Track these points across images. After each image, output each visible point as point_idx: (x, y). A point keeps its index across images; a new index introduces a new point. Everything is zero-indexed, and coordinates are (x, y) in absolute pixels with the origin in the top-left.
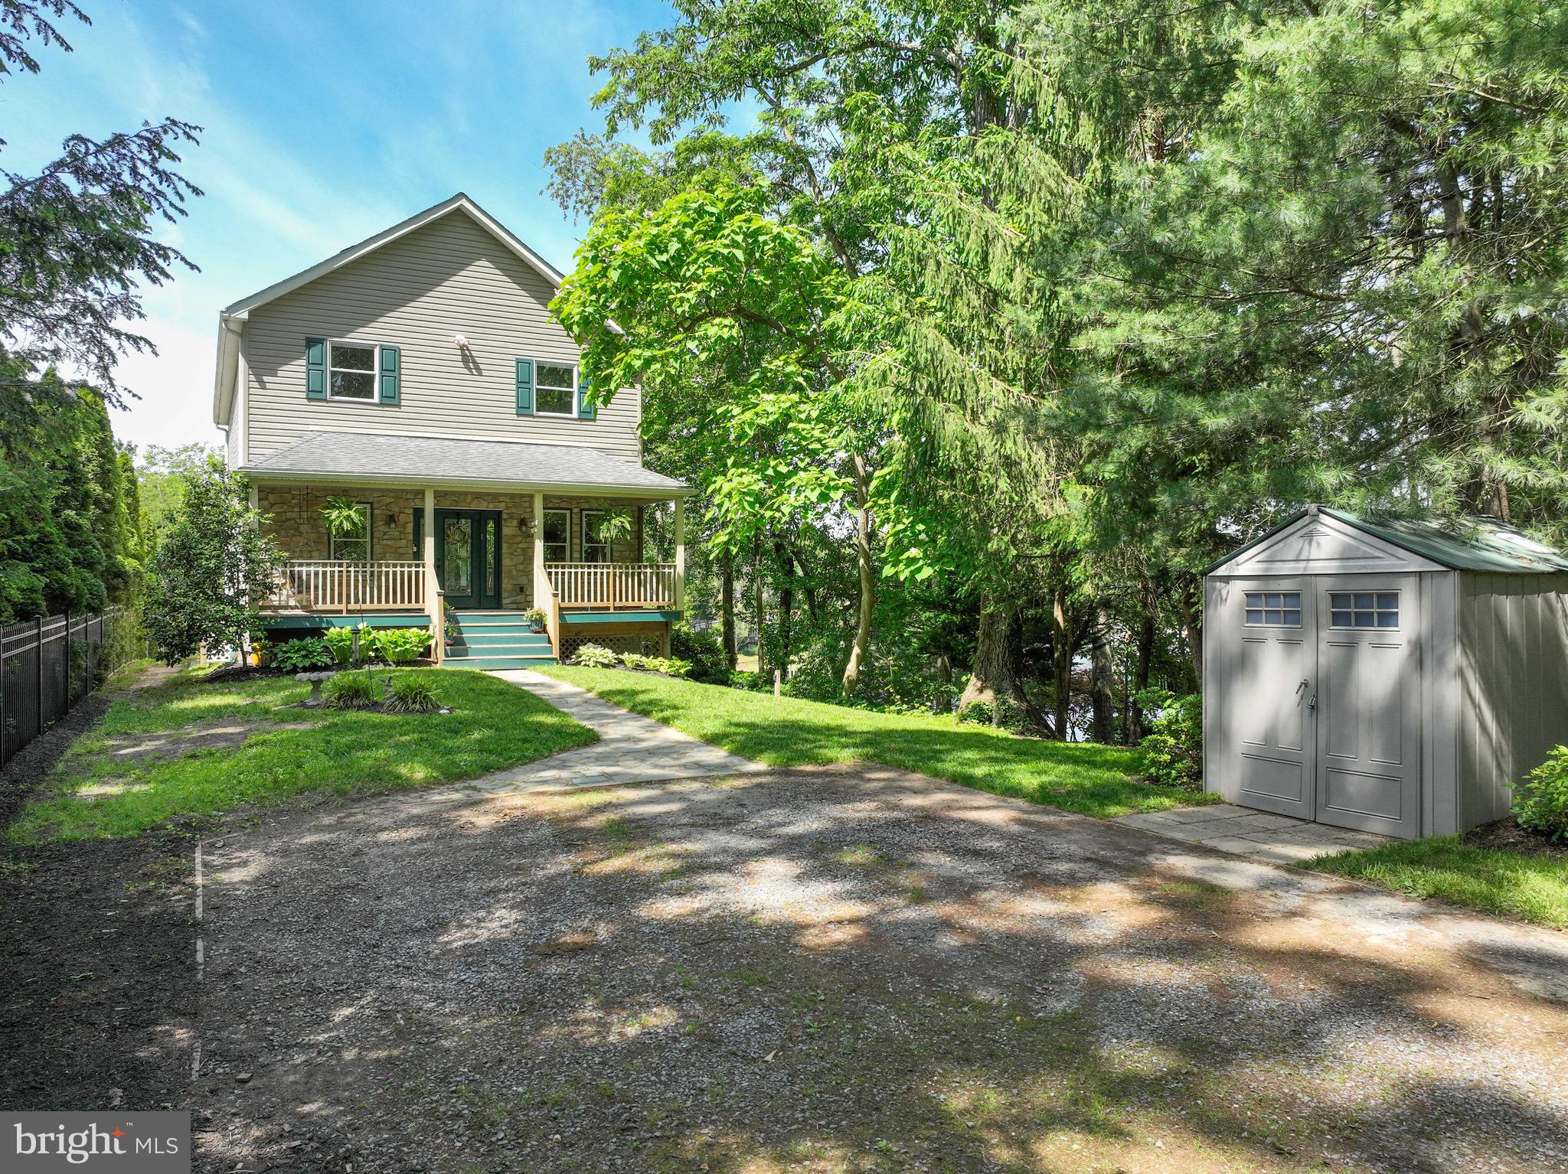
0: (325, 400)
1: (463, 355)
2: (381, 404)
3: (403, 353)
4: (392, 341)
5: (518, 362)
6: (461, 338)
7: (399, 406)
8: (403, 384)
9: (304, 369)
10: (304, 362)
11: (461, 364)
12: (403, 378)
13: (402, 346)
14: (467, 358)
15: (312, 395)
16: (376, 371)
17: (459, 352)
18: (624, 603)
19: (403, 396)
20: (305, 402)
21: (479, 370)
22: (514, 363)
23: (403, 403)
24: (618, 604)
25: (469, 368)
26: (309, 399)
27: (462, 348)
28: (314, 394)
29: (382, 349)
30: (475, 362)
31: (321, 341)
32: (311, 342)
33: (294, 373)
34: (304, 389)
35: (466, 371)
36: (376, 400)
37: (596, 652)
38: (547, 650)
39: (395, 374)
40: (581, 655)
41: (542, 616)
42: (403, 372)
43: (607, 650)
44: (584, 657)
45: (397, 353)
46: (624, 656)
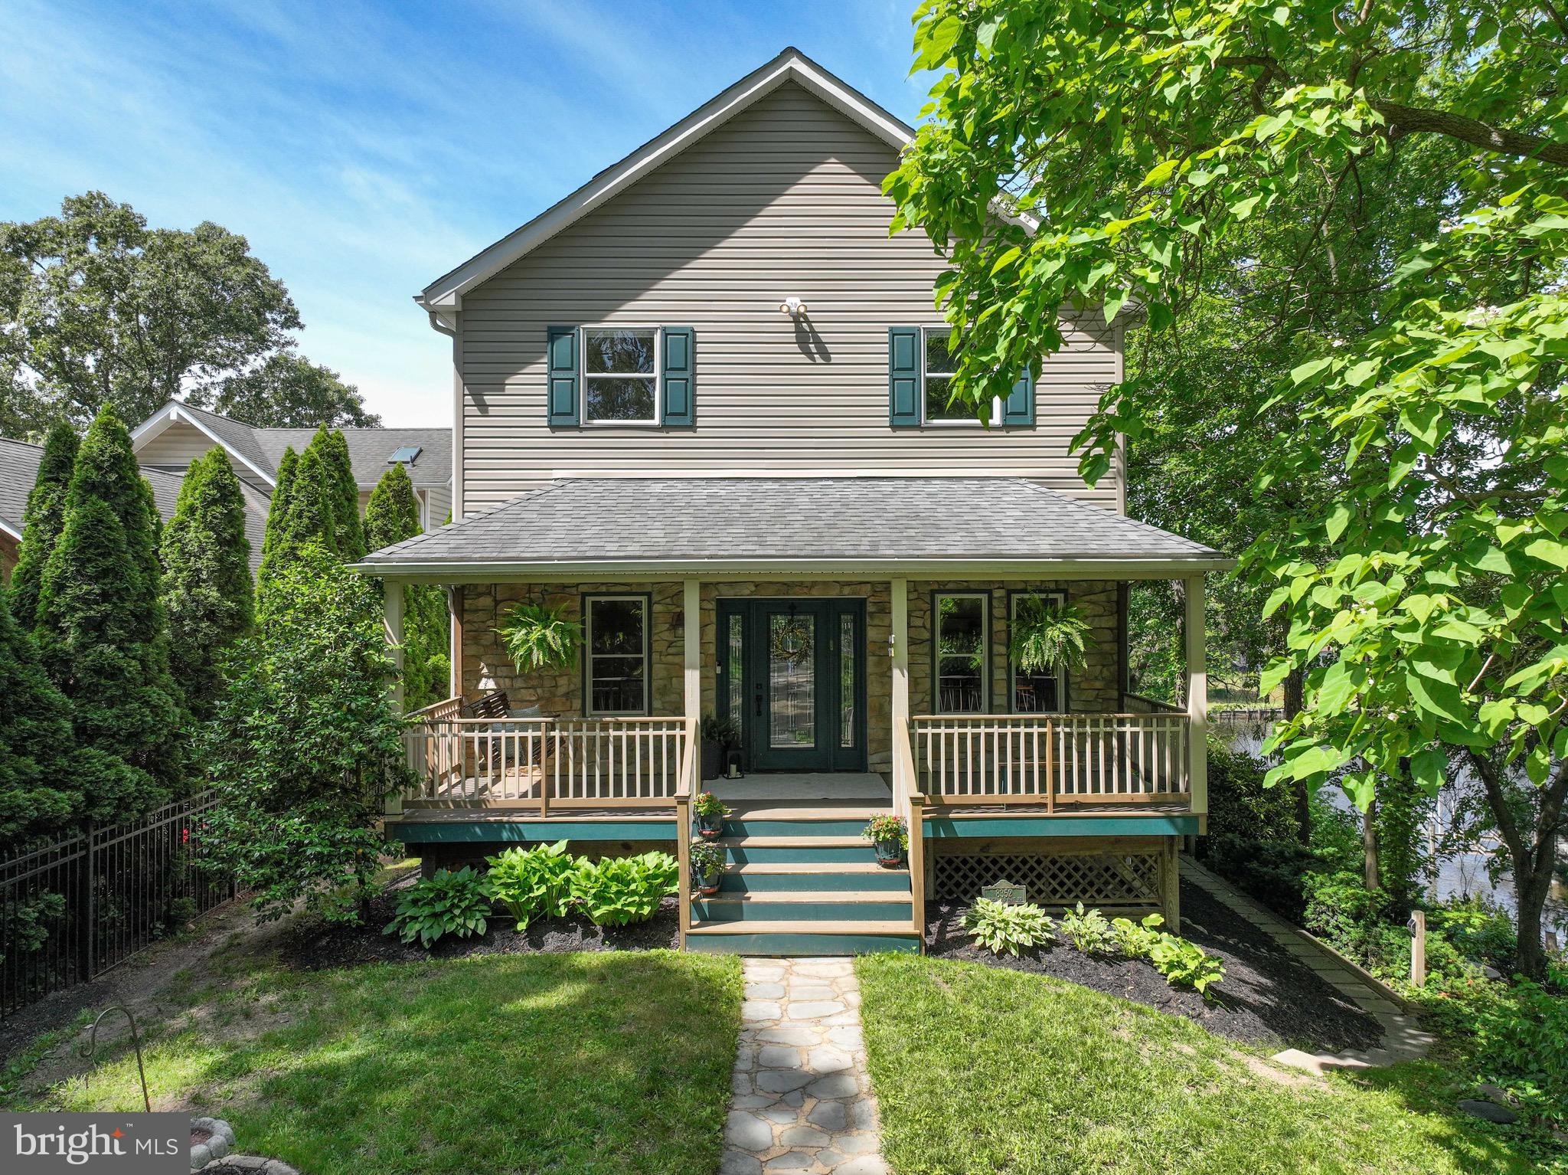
0: (577, 428)
1: (799, 331)
2: (664, 427)
3: (700, 337)
4: (678, 319)
5: (893, 333)
6: (794, 302)
7: (692, 427)
8: (700, 390)
9: (545, 379)
10: (544, 368)
11: (795, 348)
12: (700, 379)
13: (697, 326)
14: (806, 336)
15: (558, 421)
16: (657, 373)
17: (792, 327)
18: (1076, 795)
19: (700, 411)
20: (547, 431)
21: (826, 355)
22: (886, 337)
23: (700, 422)
24: (1063, 796)
25: (809, 354)
26: (553, 428)
27: (797, 318)
28: (561, 418)
29: (666, 334)
30: (819, 343)
31: (570, 331)
32: (554, 334)
33: (530, 387)
34: (545, 411)
35: (803, 358)
36: (656, 421)
37: (1010, 913)
38: (900, 911)
39: (687, 374)
40: (973, 922)
41: (898, 832)
42: (700, 369)
43: (1033, 909)
44: (982, 928)
45: (689, 338)
46: (1071, 924)
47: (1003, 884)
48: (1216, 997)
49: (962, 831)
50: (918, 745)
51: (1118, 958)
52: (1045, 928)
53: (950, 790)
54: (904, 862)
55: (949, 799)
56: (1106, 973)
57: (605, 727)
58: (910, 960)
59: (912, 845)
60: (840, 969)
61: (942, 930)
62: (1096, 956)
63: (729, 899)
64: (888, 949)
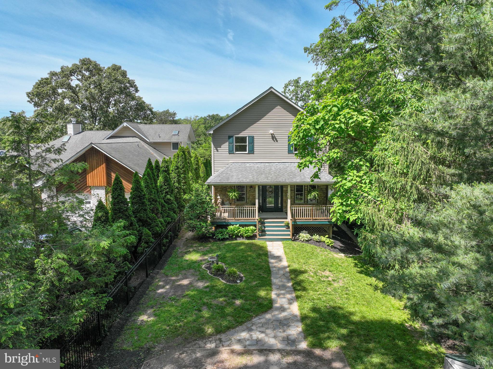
0: (234, 153)
1: (272, 136)
2: (249, 153)
4: (251, 134)
5: (289, 137)
6: (271, 131)
7: (254, 153)
8: (255, 147)
9: (228, 145)
10: (228, 143)
11: (272, 139)
12: (255, 145)
13: (254, 136)
14: (273, 137)
15: (230, 152)
16: (247, 144)
18: (316, 218)
19: (255, 150)
21: (277, 140)
22: (287, 137)
24: (314, 218)
25: (274, 140)
26: (229, 153)
27: (272, 134)
29: (249, 137)
30: (276, 138)
31: (232, 137)
32: (230, 137)
33: (225, 146)
34: (228, 151)
35: (273, 141)
36: (247, 152)
37: (305, 235)
38: (288, 235)
39: (253, 144)
40: (299, 237)
41: (288, 224)
42: (255, 143)
43: (308, 235)
44: (300, 238)
45: (253, 137)
46: (314, 237)
47: (304, 231)
48: (333, 247)
49: (298, 223)
50: (291, 210)
51: (320, 242)
52: (310, 238)
53: (296, 217)
54: (289, 228)
55: (296, 218)
56: (318, 244)
57: (243, 207)
58: (290, 242)
59: (290, 225)
60: (280, 243)
61: (295, 238)
62: (317, 241)
63: (264, 233)
64: (287, 240)
